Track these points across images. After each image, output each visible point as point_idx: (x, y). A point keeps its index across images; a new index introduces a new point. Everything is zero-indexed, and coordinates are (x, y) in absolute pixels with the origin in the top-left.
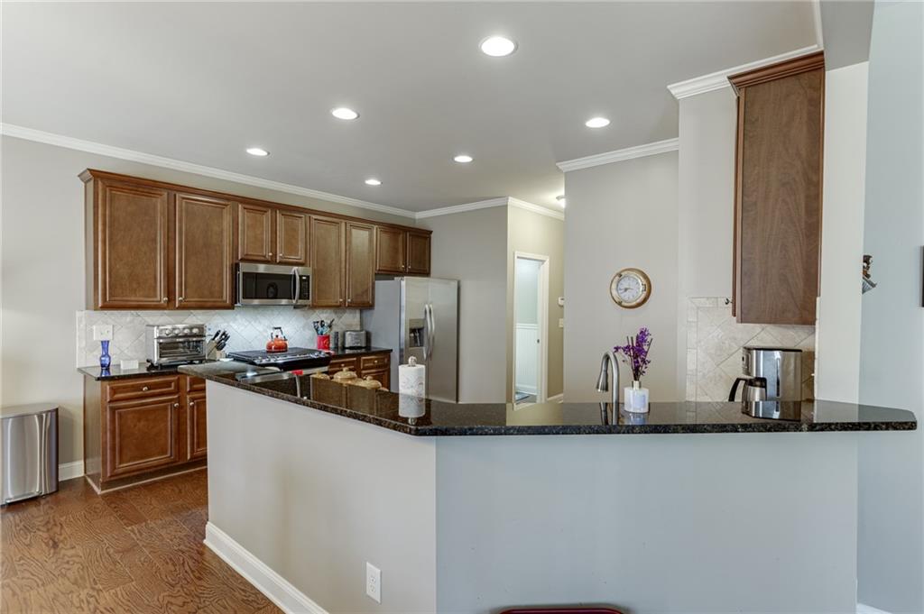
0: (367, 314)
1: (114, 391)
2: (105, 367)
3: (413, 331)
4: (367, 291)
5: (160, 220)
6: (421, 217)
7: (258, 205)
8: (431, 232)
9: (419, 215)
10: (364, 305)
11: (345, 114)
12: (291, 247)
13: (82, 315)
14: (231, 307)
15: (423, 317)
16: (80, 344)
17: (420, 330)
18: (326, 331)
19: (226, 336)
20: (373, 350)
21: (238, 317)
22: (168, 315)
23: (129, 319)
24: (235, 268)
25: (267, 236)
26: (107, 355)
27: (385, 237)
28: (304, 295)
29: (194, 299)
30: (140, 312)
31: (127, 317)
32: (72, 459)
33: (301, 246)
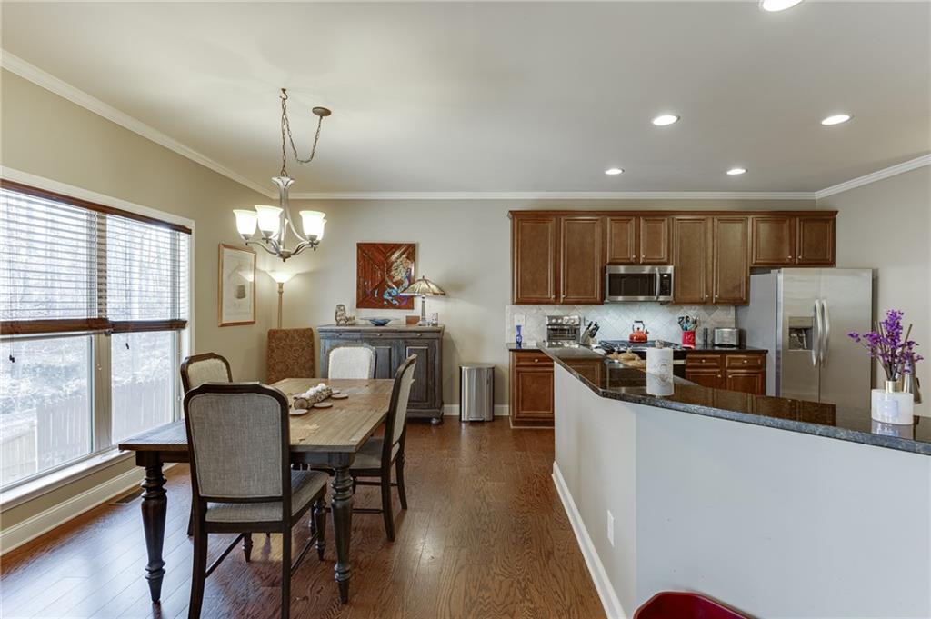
0: (742, 311)
1: (519, 359)
2: (519, 343)
3: (792, 330)
4: (740, 286)
5: (550, 239)
6: (821, 197)
7: (623, 216)
8: (836, 212)
9: (819, 195)
10: (739, 301)
11: (665, 120)
12: (654, 247)
13: (509, 307)
14: (601, 303)
15: (812, 314)
16: (508, 327)
17: (806, 330)
18: (690, 327)
19: (597, 328)
20: (748, 349)
21: (610, 311)
22: (559, 309)
23: (535, 311)
24: (603, 270)
25: (631, 241)
26: (519, 336)
27: (764, 228)
28: (665, 291)
29: (573, 298)
30: (542, 307)
31: (533, 309)
32: (503, 403)
33: (663, 247)
